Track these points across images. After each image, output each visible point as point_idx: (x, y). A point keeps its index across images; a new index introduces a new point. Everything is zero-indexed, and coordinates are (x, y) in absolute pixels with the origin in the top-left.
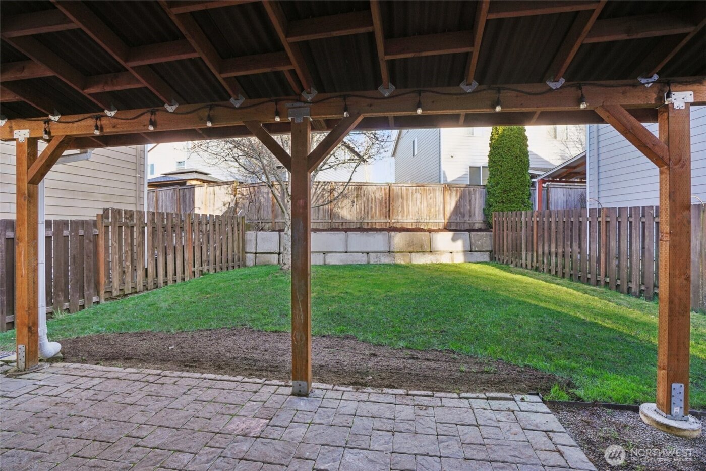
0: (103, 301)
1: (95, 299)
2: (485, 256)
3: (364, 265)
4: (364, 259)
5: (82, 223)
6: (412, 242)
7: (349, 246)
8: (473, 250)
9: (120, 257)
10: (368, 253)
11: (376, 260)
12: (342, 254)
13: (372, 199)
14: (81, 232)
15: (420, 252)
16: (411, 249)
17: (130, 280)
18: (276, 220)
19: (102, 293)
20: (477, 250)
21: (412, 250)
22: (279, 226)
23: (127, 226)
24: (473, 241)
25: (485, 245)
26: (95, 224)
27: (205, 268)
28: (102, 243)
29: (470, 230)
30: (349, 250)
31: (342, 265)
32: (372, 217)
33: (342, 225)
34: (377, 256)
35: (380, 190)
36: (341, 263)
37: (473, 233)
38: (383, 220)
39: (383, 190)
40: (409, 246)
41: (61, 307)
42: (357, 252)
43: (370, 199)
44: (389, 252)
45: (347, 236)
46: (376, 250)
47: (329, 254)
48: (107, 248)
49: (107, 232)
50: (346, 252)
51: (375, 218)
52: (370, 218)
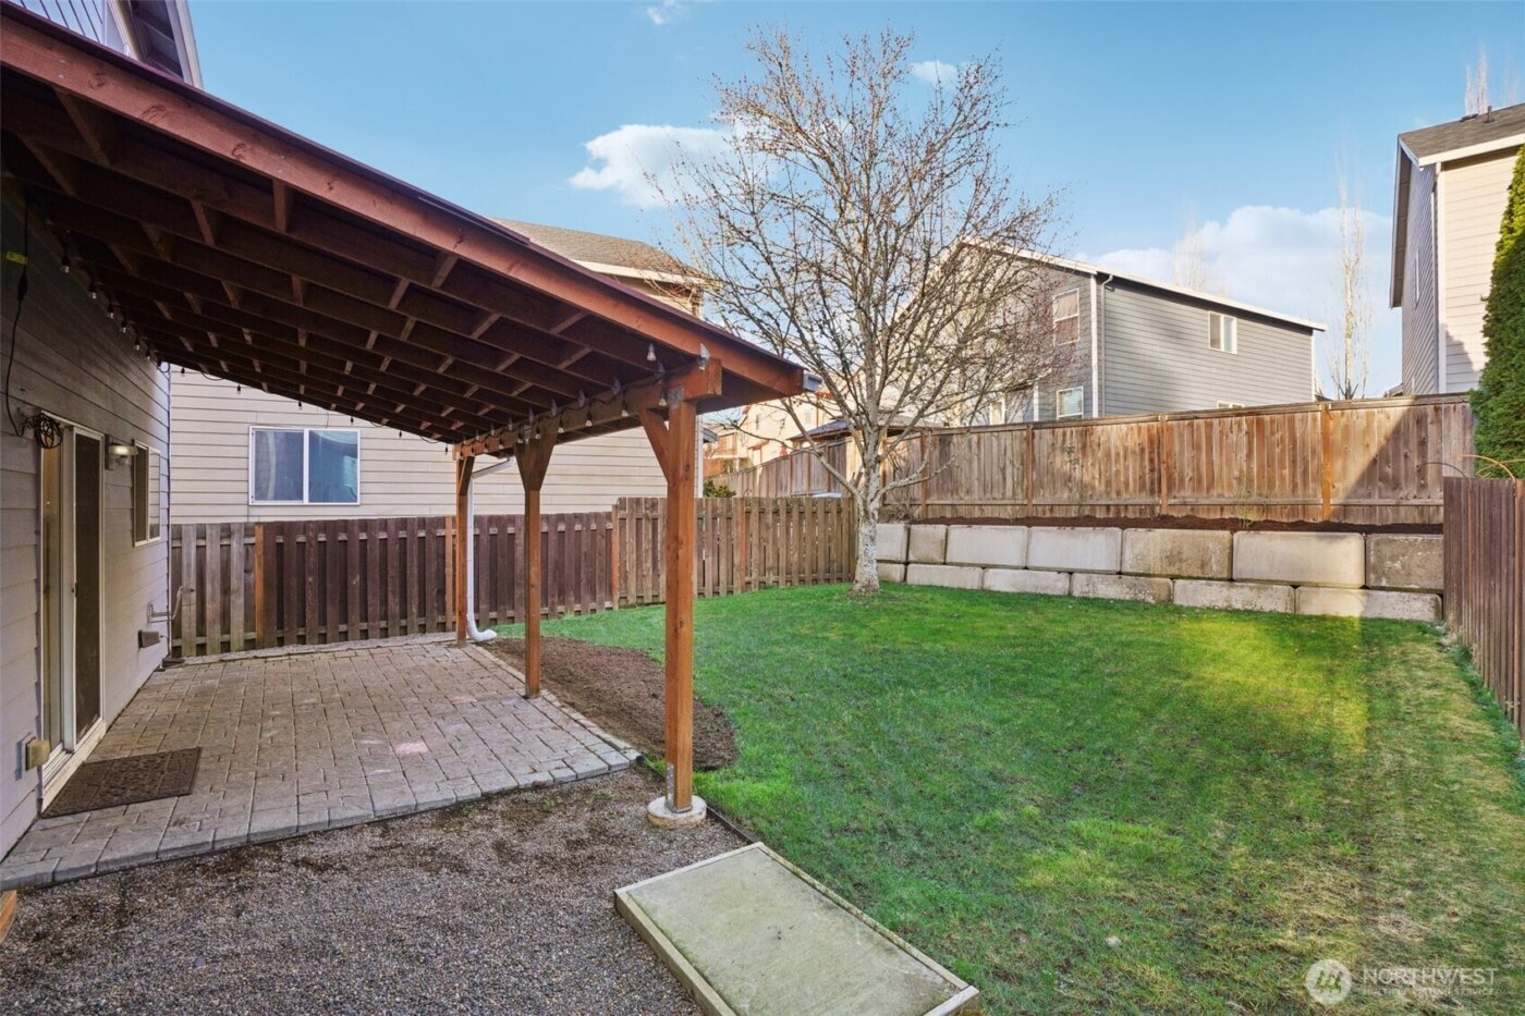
0: (616, 608)
1: (608, 604)
2: (1418, 604)
3: (1060, 597)
4: (1060, 585)
5: (596, 516)
6: (1179, 553)
7: (1031, 555)
8: (1372, 583)
9: (638, 557)
10: (1071, 573)
11: (1086, 589)
12: (1016, 572)
13: (1118, 454)
14: (594, 526)
15: (1198, 578)
16: (1173, 571)
17: (650, 585)
18: (928, 502)
19: (617, 596)
20: (1384, 583)
21: (1177, 572)
22: (933, 511)
23: (647, 518)
24: (1372, 559)
25: (1420, 572)
26: (608, 516)
27: (771, 578)
28: (616, 538)
29: (1366, 530)
30: (1030, 564)
31: (1013, 594)
32: (1118, 494)
33: (1051, 510)
34: (1089, 580)
35: (1136, 431)
36: (1013, 590)
37: (1374, 538)
38: (1144, 499)
39: (1144, 432)
40: (1171, 564)
41: (572, 609)
42: (1048, 570)
43: (1113, 456)
44: (1120, 573)
45: (1030, 535)
46: (1088, 568)
47: (991, 571)
48: (623, 545)
49: (622, 528)
50: (1026, 568)
51: (1125, 496)
52: (1114, 495)
